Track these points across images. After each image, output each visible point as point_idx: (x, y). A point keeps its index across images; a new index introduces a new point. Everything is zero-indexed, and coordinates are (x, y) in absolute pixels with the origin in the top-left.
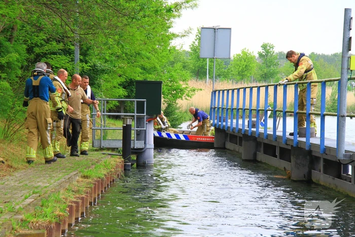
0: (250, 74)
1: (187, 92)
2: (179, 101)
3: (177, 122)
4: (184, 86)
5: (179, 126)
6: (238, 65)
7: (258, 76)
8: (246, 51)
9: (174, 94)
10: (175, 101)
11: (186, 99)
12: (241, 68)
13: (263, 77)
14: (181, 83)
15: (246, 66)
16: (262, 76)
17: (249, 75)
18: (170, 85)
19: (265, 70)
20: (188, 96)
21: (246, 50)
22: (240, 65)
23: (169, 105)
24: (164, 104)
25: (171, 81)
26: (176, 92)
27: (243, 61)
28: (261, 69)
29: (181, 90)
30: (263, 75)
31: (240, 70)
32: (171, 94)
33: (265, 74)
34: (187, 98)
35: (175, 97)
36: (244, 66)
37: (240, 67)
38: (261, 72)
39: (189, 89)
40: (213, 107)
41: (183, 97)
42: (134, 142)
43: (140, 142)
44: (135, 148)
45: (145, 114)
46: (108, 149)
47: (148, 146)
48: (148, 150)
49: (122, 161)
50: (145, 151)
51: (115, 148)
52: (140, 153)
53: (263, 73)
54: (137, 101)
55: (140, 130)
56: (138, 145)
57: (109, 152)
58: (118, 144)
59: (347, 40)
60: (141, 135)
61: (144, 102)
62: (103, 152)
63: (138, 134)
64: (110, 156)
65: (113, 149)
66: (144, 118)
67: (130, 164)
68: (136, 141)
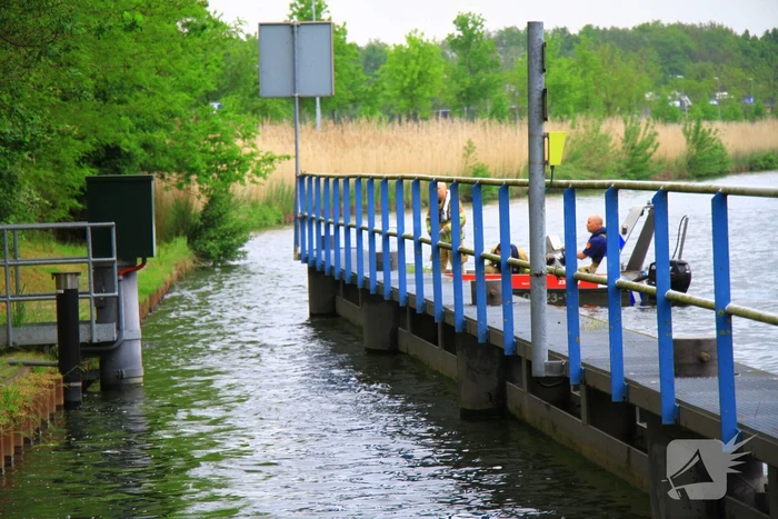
0: (431, 92)
1: (254, 165)
2: (238, 189)
3: (235, 241)
4: (247, 151)
5: (240, 249)
6: (399, 72)
7: (451, 97)
8: (418, 35)
9: (223, 171)
10: (227, 188)
11: (253, 182)
12: (408, 80)
13: (464, 99)
14: (239, 142)
15: (420, 74)
16: (459, 95)
17: (428, 94)
18: (212, 149)
19: (468, 81)
20: (258, 174)
21: (419, 33)
22: (405, 72)
23: (213, 200)
24: (199, 197)
25: (214, 141)
26: (228, 166)
27: (413, 62)
28: (455, 78)
29: (241, 162)
30: (461, 93)
31: (405, 84)
32: (217, 171)
33: (469, 91)
34: (255, 178)
35: (226, 178)
36: (415, 76)
37: (405, 76)
38: (456, 87)
39: (258, 158)
40: (299, 215)
41: (246, 178)
42: (91, 328)
43: (106, 326)
44: (95, 341)
45: (115, 258)
46: (27, 348)
47: (126, 335)
48: (127, 344)
49: (58, 381)
50: (118, 348)
51: (43, 345)
52: (107, 352)
53: (462, 89)
54: (92, 228)
55: (105, 298)
56: (102, 333)
57: (29, 358)
58: (51, 336)
59: (536, 95)
60: (108, 310)
61: (109, 228)
62: (13, 358)
63: (101, 306)
64: (27, 369)
65: (40, 349)
66: (112, 267)
67: (80, 384)
68: (95, 326)
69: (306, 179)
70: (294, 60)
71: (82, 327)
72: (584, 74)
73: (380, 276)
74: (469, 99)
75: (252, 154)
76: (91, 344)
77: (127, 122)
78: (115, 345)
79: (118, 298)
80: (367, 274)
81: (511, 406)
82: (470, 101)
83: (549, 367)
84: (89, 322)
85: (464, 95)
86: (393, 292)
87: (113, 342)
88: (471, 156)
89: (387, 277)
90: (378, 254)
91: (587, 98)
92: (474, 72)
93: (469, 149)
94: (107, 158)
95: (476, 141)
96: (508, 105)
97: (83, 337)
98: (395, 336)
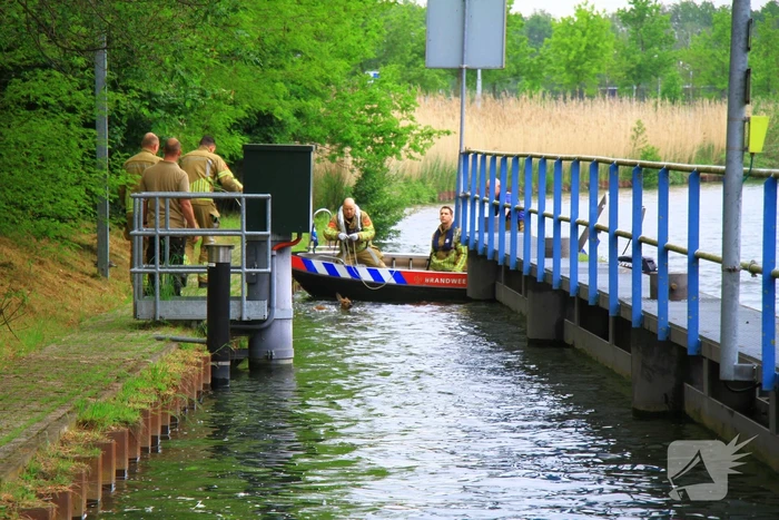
0: (599, 68)
1: (412, 139)
2: (392, 164)
3: (388, 219)
4: (404, 124)
5: (393, 228)
6: (565, 46)
7: (620, 74)
8: (588, 8)
9: (378, 145)
10: (382, 162)
11: (411, 157)
12: (573, 52)
13: (634, 76)
14: (396, 114)
15: (588, 47)
16: (629, 72)
17: (595, 70)
18: (369, 121)
19: (638, 58)
20: (415, 149)
21: (589, 5)
22: (571, 46)
23: (366, 174)
24: (352, 171)
25: (370, 112)
26: (384, 139)
27: (578, 32)
28: (626, 54)
29: (398, 135)
30: (633, 69)
31: (571, 58)
32: (372, 144)
33: (640, 68)
34: (413, 154)
35: (382, 152)
36: (583, 48)
37: (571, 49)
38: (625, 63)
39: (415, 132)
41: (402, 152)
42: (241, 305)
43: (257, 303)
44: (245, 318)
45: (269, 232)
46: (175, 323)
47: (277, 314)
48: (278, 324)
49: (206, 359)
50: (269, 326)
51: (191, 321)
52: (257, 330)
53: (633, 66)
54: (248, 200)
55: (257, 273)
56: (253, 311)
57: (177, 333)
58: (200, 311)
59: (739, 76)
60: (260, 286)
61: (265, 200)
62: (160, 333)
63: (252, 281)
64: (174, 345)
65: (187, 324)
66: (266, 241)
67: (228, 363)
68: (245, 302)
69: (470, 156)
70: (464, 29)
71: (232, 303)
72: (766, 54)
73: (549, 263)
74: (639, 77)
75: (411, 128)
76: (241, 321)
77: (282, 88)
78: (266, 324)
79: (270, 274)
80: (534, 260)
81: (689, 409)
82: (639, 80)
83: (738, 371)
84: (239, 299)
85: (634, 73)
86: (563, 280)
87: (263, 321)
88: (640, 138)
89: (557, 264)
90: (548, 239)
91: (768, 80)
92: (645, 47)
93: (639, 130)
94: (258, 125)
95: (646, 124)
96: (682, 85)
97: (234, 315)
98: (560, 327)
